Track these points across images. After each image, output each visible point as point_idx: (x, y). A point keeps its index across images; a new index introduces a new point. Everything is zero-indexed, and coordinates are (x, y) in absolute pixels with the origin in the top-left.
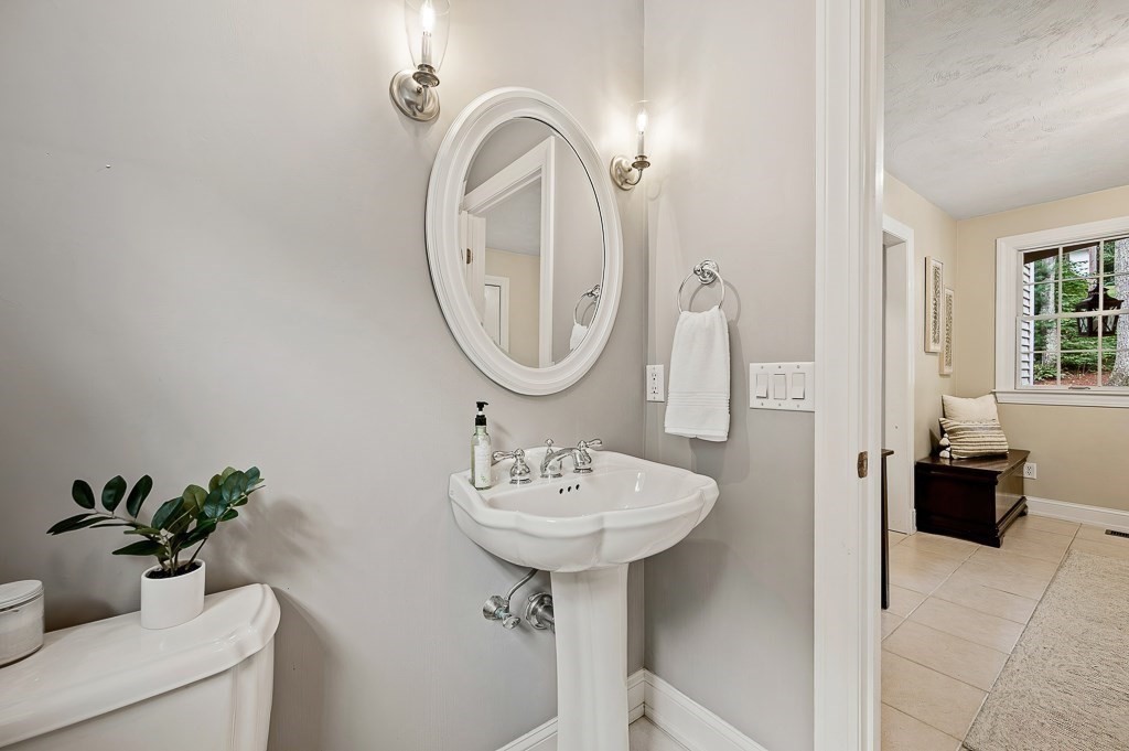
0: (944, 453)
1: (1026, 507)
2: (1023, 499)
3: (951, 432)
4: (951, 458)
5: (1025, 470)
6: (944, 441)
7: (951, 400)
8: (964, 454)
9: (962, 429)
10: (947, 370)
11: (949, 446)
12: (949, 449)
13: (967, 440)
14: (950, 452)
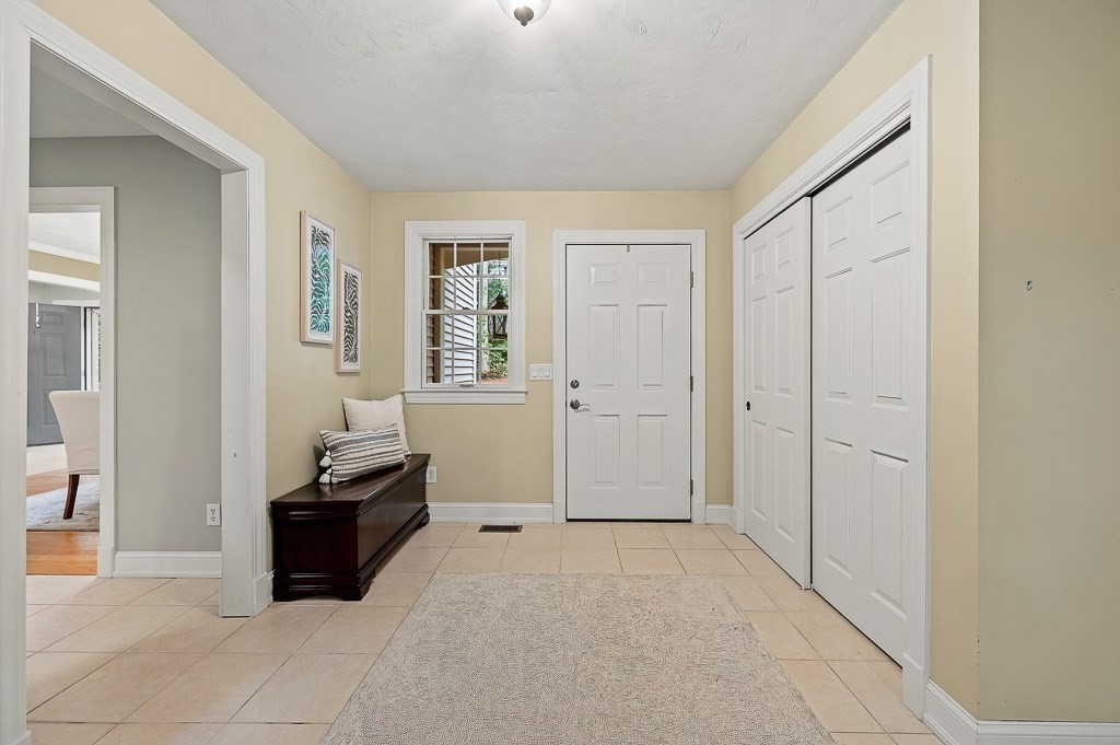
0: (325, 478)
1: (428, 515)
2: (426, 506)
3: (333, 449)
4: (331, 484)
5: (428, 475)
6: (325, 462)
7: (352, 403)
8: (345, 476)
9: (346, 443)
10: (347, 366)
11: (330, 467)
12: (329, 471)
13: (351, 456)
14: (331, 475)
